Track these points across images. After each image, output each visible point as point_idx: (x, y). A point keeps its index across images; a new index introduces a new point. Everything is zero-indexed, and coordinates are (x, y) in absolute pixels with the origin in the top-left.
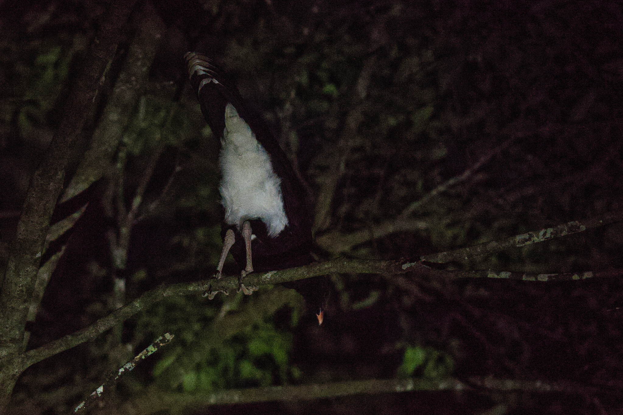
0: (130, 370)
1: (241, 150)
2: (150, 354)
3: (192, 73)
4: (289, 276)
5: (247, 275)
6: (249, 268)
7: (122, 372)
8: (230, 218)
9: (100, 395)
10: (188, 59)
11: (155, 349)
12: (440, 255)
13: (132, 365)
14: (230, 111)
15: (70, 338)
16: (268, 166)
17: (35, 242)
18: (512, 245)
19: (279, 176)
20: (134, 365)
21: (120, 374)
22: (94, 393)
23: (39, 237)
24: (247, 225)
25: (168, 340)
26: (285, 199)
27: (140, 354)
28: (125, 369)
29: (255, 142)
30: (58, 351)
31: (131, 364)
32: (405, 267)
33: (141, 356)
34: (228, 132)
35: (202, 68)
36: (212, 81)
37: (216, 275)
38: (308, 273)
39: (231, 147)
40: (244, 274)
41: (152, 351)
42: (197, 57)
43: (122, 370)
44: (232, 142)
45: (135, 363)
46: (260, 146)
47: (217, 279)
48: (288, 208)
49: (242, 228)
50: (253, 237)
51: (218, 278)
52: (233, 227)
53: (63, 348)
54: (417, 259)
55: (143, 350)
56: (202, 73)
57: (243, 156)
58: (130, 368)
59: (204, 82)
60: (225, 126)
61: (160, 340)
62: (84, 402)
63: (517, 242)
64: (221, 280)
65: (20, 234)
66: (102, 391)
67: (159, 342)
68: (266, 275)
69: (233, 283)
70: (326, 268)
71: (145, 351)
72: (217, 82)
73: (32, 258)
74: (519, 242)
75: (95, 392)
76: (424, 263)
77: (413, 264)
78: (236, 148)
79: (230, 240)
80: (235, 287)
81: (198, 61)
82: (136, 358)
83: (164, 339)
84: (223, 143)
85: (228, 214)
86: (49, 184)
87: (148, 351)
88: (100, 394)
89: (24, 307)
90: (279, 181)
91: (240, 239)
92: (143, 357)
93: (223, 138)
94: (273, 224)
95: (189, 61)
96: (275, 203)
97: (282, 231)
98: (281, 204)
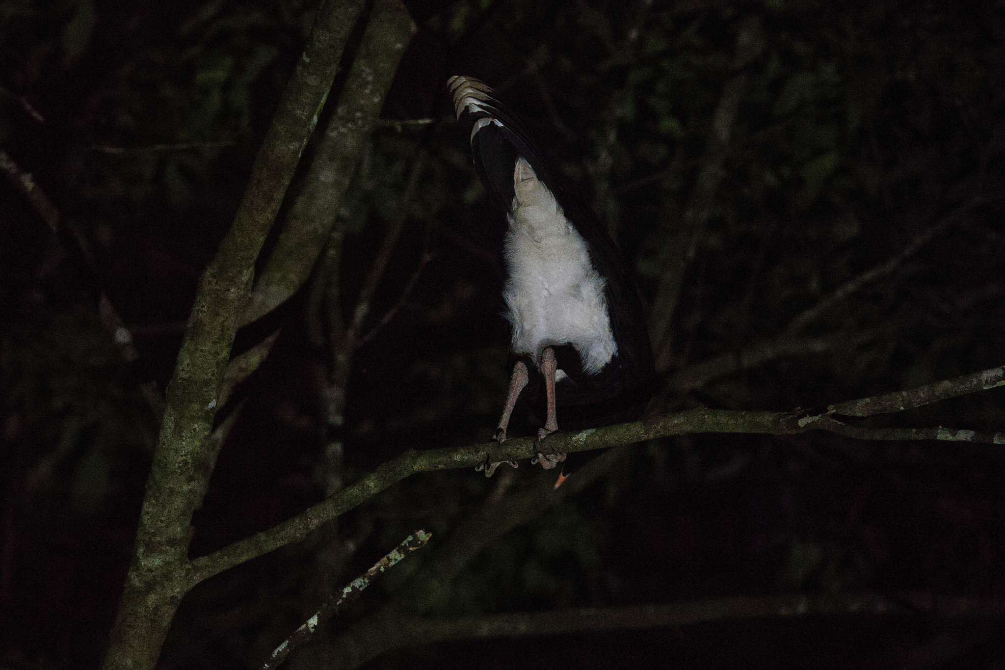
0: (361, 589)
1: (540, 233)
2: (393, 563)
3: (460, 110)
4: (616, 437)
5: (548, 436)
6: (552, 424)
7: (347, 593)
8: (520, 344)
9: (312, 630)
10: (454, 87)
11: (401, 556)
12: (860, 403)
13: (364, 582)
14: (522, 170)
15: (262, 537)
16: (584, 258)
17: (207, 383)
18: (975, 386)
19: (602, 274)
20: (367, 581)
21: (344, 596)
22: (303, 627)
23: (213, 375)
24: (549, 355)
25: (422, 542)
26: (611, 313)
27: (378, 565)
28: (353, 588)
29: (563, 220)
30: (244, 558)
31: (362, 581)
32: (802, 423)
33: (379, 568)
34: (519, 204)
35: (479, 103)
36: (492, 123)
37: (497, 436)
38: (646, 432)
39: (524, 229)
40: (542, 434)
41: (396, 560)
42: (468, 84)
43: (347, 590)
44: (525, 221)
45: (370, 578)
46: (571, 228)
47: (499, 442)
48: (617, 327)
49: (541, 360)
50: (560, 374)
51: (500, 440)
52: (526, 358)
53: (253, 554)
54: (823, 410)
55: (383, 557)
56: (477, 109)
57: (543, 243)
58: (361, 586)
59: (481, 124)
60: (514, 194)
61: (409, 542)
62: (287, 642)
63: (984, 382)
64: (506, 444)
65: (183, 370)
66: (316, 624)
67: (407, 545)
68: (578, 436)
69: (524, 449)
70: (675, 426)
71: (385, 559)
72: (500, 125)
73: (202, 410)
74: (987, 382)
75: (305, 625)
76: (834, 416)
77: (816, 418)
78: (532, 230)
79: (520, 379)
80: (528, 455)
81: (470, 91)
82: (369, 570)
83: (416, 539)
84: (511, 222)
85: (517, 335)
86: (229, 290)
87: (389, 560)
88: (312, 628)
89: (190, 487)
90: (602, 283)
91: (536, 378)
92: (382, 569)
93: (512, 214)
94: (593, 353)
95: (455, 90)
96: (596, 318)
97: (607, 364)
98: (606, 320)
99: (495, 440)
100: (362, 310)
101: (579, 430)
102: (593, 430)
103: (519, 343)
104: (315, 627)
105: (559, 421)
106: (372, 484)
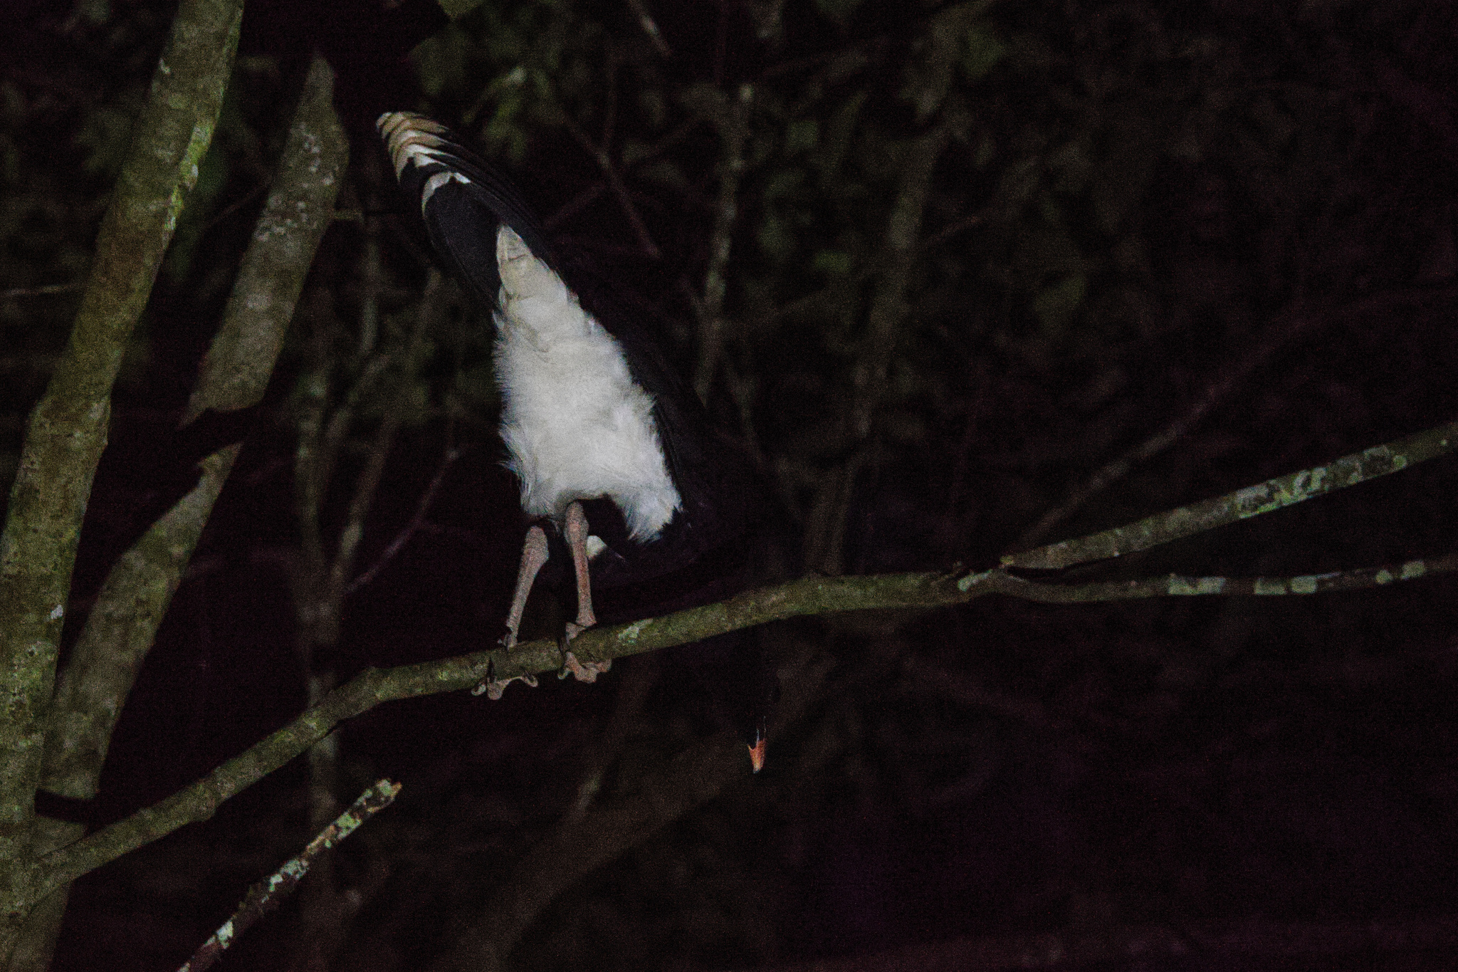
0: (298, 876)
1: (546, 337)
2: (343, 834)
3: (401, 165)
4: (684, 630)
5: (580, 635)
6: (586, 617)
7: (277, 885)
9: (225, 946)
10: (386, 130)
11: (356, 822)
12: (1051, 550)
13: (301, 866)
14: (508, 244)
15: (148, 814)
16: (618, 369)
17: (46, 580)
18: (1227, 514)
19: (647, 388)
20: (305, 863)
21: (272, 889)
22: (211, 941)
23: (55, 568)
24: (575, 516)
25: (388, 798)
27: (320, 838)
28: (286, 876)
29: (578, 313)
30: (121, 850)
31: (298, 863)
32: (964, 584)
33: (323, 843)
34: (509, 297)
35: (428, 151)
36: (453, 179)
37: (502, 640)
38: (730, 619)
39: (520, 333)
40: (572, 631)
41: (348, 828)
42: (408, 123)
43: (276, 879)
44: (520, 322)
45: (309, 859)
46: (592, 323)
47: (506, 647)
49: (563, 521)
50: (595, 545)
51: (507, 644)
52: (543, 521)
53: (136, 842)
54: (995, 564)
55: (328, 824)
56: (426, 161)
57: (550, 352)
58: (296, 872)
59: (434, 183)
60: (499, 283)
61: (368, 800)
62: (188, 965)
63: (1239, 507)
64: (516, 649)
65: (8, 563)
66: (231, 935)
67: (365, 804)
68: (626, 632)
69: (543, 656)
70: (773, 605)
71: (331, 828)
72: (465, 180)
73: (41, 622)
74: (1244, 507)
75: (214, 938)
76: (1012, 570)
77: (986, 575)
78: (533, 334)
79: (536, 553)
80: (552, 666)
81: (412, 134)
82: (309, 847)
83: (377, 794)
84: (501, 325)
85: (527, 493)
86: (71, 435)
87: (338, 829)
88: (226, 941)
89: (30, 743)
90: (648, 402)
92: (328, 844)
93: (500, 313)
94: (643, 510)
95: (389, 135)
96: (642, 457)
97: (666, 526)
98: (659, 458)
99: (501, 645)
100: (352, 536)
101: (628, 622)
102: (649, 621)
103: (533, 503)
104: (229, 939)
105: (597, 610)
106: (313, 724)
